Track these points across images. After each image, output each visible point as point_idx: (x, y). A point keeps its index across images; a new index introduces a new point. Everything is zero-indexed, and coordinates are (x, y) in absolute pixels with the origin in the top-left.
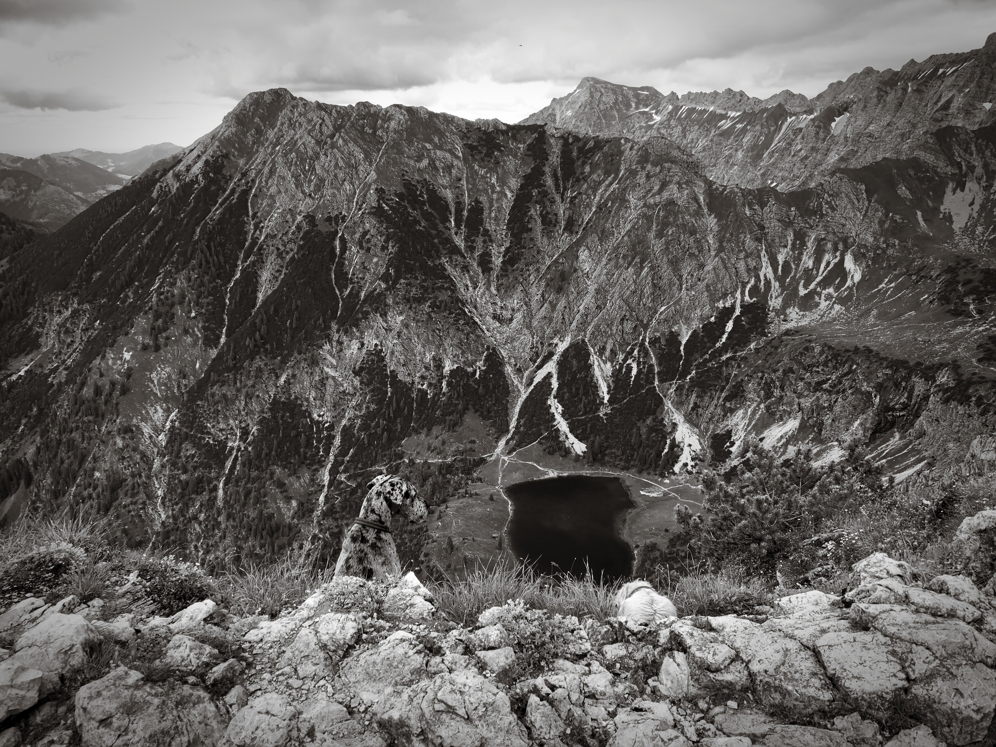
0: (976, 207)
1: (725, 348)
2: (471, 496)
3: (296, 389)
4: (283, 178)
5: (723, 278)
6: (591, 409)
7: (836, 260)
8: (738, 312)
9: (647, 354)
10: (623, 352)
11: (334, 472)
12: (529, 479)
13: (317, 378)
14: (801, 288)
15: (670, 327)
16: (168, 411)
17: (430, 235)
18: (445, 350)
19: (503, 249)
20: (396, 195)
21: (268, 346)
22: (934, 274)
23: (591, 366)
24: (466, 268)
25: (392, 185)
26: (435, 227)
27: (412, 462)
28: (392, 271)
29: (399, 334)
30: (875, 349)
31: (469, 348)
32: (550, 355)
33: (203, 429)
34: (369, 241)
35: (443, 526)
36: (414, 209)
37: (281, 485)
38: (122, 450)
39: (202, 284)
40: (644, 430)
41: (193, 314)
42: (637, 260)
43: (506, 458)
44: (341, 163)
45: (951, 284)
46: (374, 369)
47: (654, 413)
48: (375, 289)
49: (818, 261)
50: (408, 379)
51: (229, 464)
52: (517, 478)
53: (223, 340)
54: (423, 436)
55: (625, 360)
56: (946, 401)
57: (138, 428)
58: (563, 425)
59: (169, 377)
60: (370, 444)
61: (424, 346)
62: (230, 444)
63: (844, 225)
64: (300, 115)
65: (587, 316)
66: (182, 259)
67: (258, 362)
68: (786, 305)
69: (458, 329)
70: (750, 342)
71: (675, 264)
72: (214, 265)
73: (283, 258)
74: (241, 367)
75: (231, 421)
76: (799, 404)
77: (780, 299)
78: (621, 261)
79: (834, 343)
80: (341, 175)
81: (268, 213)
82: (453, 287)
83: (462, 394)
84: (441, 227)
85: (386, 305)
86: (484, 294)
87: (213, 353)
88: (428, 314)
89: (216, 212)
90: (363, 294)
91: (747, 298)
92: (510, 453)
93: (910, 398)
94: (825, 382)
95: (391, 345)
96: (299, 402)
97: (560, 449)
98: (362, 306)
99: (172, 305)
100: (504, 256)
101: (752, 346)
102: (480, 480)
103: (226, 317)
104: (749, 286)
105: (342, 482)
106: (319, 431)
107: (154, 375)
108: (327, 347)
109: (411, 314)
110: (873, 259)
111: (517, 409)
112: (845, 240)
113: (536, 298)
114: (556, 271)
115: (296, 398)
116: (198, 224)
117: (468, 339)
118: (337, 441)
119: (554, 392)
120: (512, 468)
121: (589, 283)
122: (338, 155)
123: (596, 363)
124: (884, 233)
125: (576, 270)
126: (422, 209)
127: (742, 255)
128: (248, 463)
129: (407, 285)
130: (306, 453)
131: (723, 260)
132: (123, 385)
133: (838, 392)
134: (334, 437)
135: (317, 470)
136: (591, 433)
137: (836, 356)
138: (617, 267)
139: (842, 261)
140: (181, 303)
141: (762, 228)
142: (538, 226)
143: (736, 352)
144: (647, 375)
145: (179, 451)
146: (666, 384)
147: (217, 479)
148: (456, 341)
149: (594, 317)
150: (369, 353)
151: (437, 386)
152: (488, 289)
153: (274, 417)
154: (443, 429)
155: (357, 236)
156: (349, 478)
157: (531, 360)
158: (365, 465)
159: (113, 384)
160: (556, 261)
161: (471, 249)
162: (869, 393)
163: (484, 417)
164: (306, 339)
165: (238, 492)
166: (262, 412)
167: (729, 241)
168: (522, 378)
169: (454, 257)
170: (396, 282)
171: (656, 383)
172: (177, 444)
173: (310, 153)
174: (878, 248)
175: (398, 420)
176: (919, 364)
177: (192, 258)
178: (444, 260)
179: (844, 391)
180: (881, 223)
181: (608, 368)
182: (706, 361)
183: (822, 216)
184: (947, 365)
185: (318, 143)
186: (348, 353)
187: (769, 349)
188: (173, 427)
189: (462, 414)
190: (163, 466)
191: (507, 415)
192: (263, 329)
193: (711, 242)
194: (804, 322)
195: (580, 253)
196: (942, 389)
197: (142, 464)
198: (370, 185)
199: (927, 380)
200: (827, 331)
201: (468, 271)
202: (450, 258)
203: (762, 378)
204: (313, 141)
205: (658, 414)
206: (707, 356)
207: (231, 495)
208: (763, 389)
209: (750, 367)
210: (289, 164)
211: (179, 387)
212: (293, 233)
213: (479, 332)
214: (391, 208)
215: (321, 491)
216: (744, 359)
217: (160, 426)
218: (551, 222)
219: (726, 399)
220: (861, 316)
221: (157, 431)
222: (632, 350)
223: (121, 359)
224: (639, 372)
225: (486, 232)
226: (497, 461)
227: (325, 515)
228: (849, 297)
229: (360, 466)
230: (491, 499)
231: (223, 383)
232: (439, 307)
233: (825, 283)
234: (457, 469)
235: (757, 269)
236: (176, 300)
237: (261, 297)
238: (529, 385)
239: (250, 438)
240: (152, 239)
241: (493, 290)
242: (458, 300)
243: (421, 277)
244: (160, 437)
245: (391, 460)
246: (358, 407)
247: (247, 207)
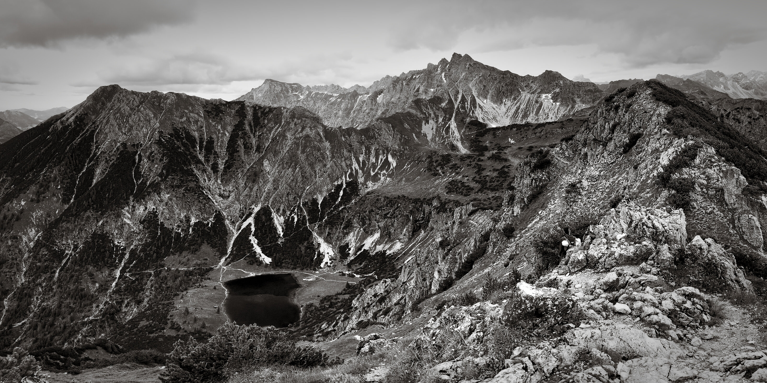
0: (434, 130)
1: (340, 204)
2: (202, 287)
3: (107, 228)
4: (113, 125)
5: (336, 171)
6: (274, 240)
7: (385, 158)
8: (344, 186)
9: (302, 210)
10: (289, 210)
11: (122, 272)
12: (239, 278)
13: (119, 224)
14: (371, 172)
15: (312, 196)
16: (38, 232)
17: (186, 154)
18: (192, 212)
19: (224, 161)
20: (169, 134)
21: (95, 206)
22: (424, 159)
23: (273, 218)
24: (204, 171)
25: (167, 130)
26: (189, 150)
27: (169, 269)
28: (164, 172)
29: (167, 204)
30: (406, 195)
31: (205, 211)
32: (250, 214)
33: (54, 243)
34: (153, 156)
35: (184, 302)
36: (178, 141)
37: (91, 275)
38: (10, 246)
39: (66, 173)
40: (303, 249)
41: (59, 187)
42: (293, 164)
43: (225, 268)
44: (142, 119)
45: (431, 162)
46: (152, 221)
47: (308, 239)
48: (155, 181)
49: (377, 159)
50: (171, 227)
51: (64, 261)
52: (231, 277)
53: (72, 201)
54: (176, 256)
55: (290, 214)
56: (438, 213)
57: (21, 237)
58: (258, 250)
59: (42, 215)
60: (145, 259)
61: (180, 210)
62: (67, 252)
63: (385, 142)
64: (123, 96)
65: (269, 193)
66: (58, 161)
67: (88, 213)
68: (366, 180)
69: (199, 202)
70: (352, 200)
71: (312, 165)
72: (73, 165)
73: (108, 163)
74: (79, 215)
75: (69, 241)
76: (378, 226)
77: (363, 178)
78: (285, 165)
79: (389, 195)
80: (141, 124)
81: (104, 141)
82: (197, 180)
83: (200, 235)
84: (192, 150)
85: (160, 189)
86: (214, 184)
87: (66, 206)
88: (183, 194)
89: (78, 140)
90: (148, 183)
91: (348, 179)
92: (227, 265)
93: (424, 214)
94: (388, 214)
95: (162, 209)
96: (108, 235)
97: (257, 261)
98: (147, 189)
99: (50, 182)
100: (225, 165)
101: (353, 201)
102: (209, 279)
103: (75, 190)
104: (348, 173)
105: (127, 277)
106: (117, 250)
107: (34, 214)
108: (127, 208)
109: (174, 193)
110: (400, 156)
111: (232, 242)
112: (387, 149)
113: (242, 185)
114: (252, 171)
115: (107, 233)
116: (68, 145)
117: (204, 207)
118: (127, 256)
119: (253, 233)
120: (228, 272)
121: (269, 177)
122: (141, 115)
123: (275, 217)
124: (402, 144)
125: (262, 171)
126: (182, 141)
127: (343, 159)
128: (75, 262)
129: (172, 179)
130: (108, 261)
131: (335, 162)
132: (18, 217)
133: (394, 218)
134: (125, 254)
135: (113, 270)
136: (274, 252)
137: (391, 201)
138: (283, 168)
139: (387, 158)
140: (53, 181)
141: (351, 146)
142: (242, 150)
143: (346, 205)
144: (302, 221)
145: (39, 251)
146: (313, 225)
147: (57, 268)
148: (198, 208)
149: (273, 194)
150: (149, 213)
151: (186, 231)
152: (216, 181)
153: (93, 241)
154: (188, 253)
155: (148, 154)
156: (131, 275)
157: (240, 217)
158: (142, 269)
159: (13, 215)
160: (252, 167)
161: (208, 161)
162: (408, 215)
163: (213, 247)
164: (115, 204)
165: (66, 276)
166: (87, 238)
167: (336, 153)
168: (235, 226)
169: (198, 165)
170: (166, 177)
171: (308, 224)
172: (39, 248)
173: (127, 114)
174: (401, 151)
175: (163, 248)
176: (425, 199)
177: (63, 160)
178: (193, 166)
179: (397, 216)
180: (400, 140)
181: (282, 219)
182: (332, 211)
183: (376, 139)
184: (436, 197)
185: (131, 109)
186: (138, 212)
187: (361, 202)
188: (38, 239)
189: (200, 245)
190: (29, 257)
191: (226, 245)
192: (94, 197)
193: (328, 154)
194: (375, 188)
195: (264, 162)
196: (436, 208)
197: (18, 254)
198: (156, 129)
199: (429, 205)
200: (385, 190)
201: (206, 172)
202: (196, 165)
203: (359, 216)
204: (129, 108)
205: (310, 240)
206: (332, 209)
207: (62, 276)
208: (361, 221)
209: (353, 212)
210: (116, 119)
211: (46, 221)
212: (115, 152)
213: (211, 203)
214: (166, 140)
215: (114, 280)
216: (350, 208)
217: (32, 238)
218: (249, 147)
219: (344, 228)
220: (399, 182)
221: (30, 240)
222: (294, 209)
223: (20, 204)
224: (298, 220)
225: (215, 153)
226: (219, 270)
227: (114, 292)
228: (393, 173)
229: (138, 269)
230: (215, 288)
231: (68, 222)
232: (189, 190)
233: (381, 169)
234: (196, 273)
235: (351, 165)
236: (52, 179)
237: (95, 181)
238: (238, 230)
239: (78, 250)
240: (46, 150)
241: (219, 181)
242: (200, 187)
243: (180, 175)
244: (31, 244)
245: (157, 268)
246: (141, 240)
247: (93, 138)
